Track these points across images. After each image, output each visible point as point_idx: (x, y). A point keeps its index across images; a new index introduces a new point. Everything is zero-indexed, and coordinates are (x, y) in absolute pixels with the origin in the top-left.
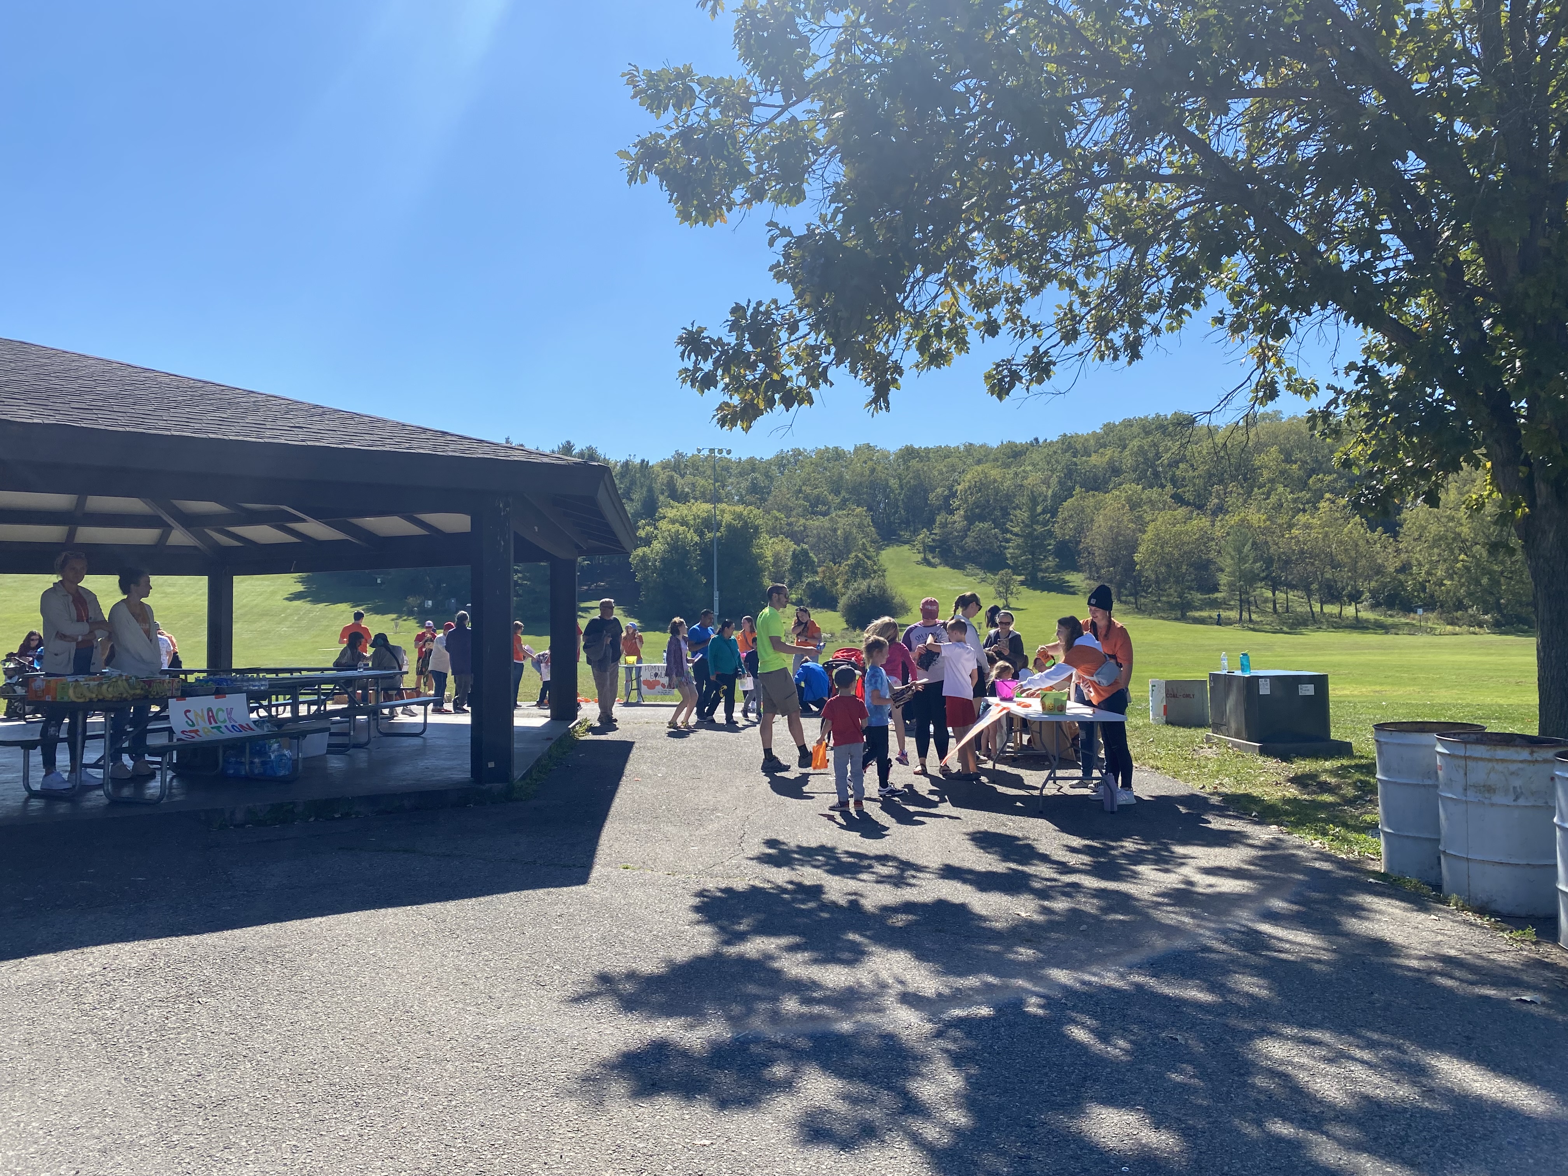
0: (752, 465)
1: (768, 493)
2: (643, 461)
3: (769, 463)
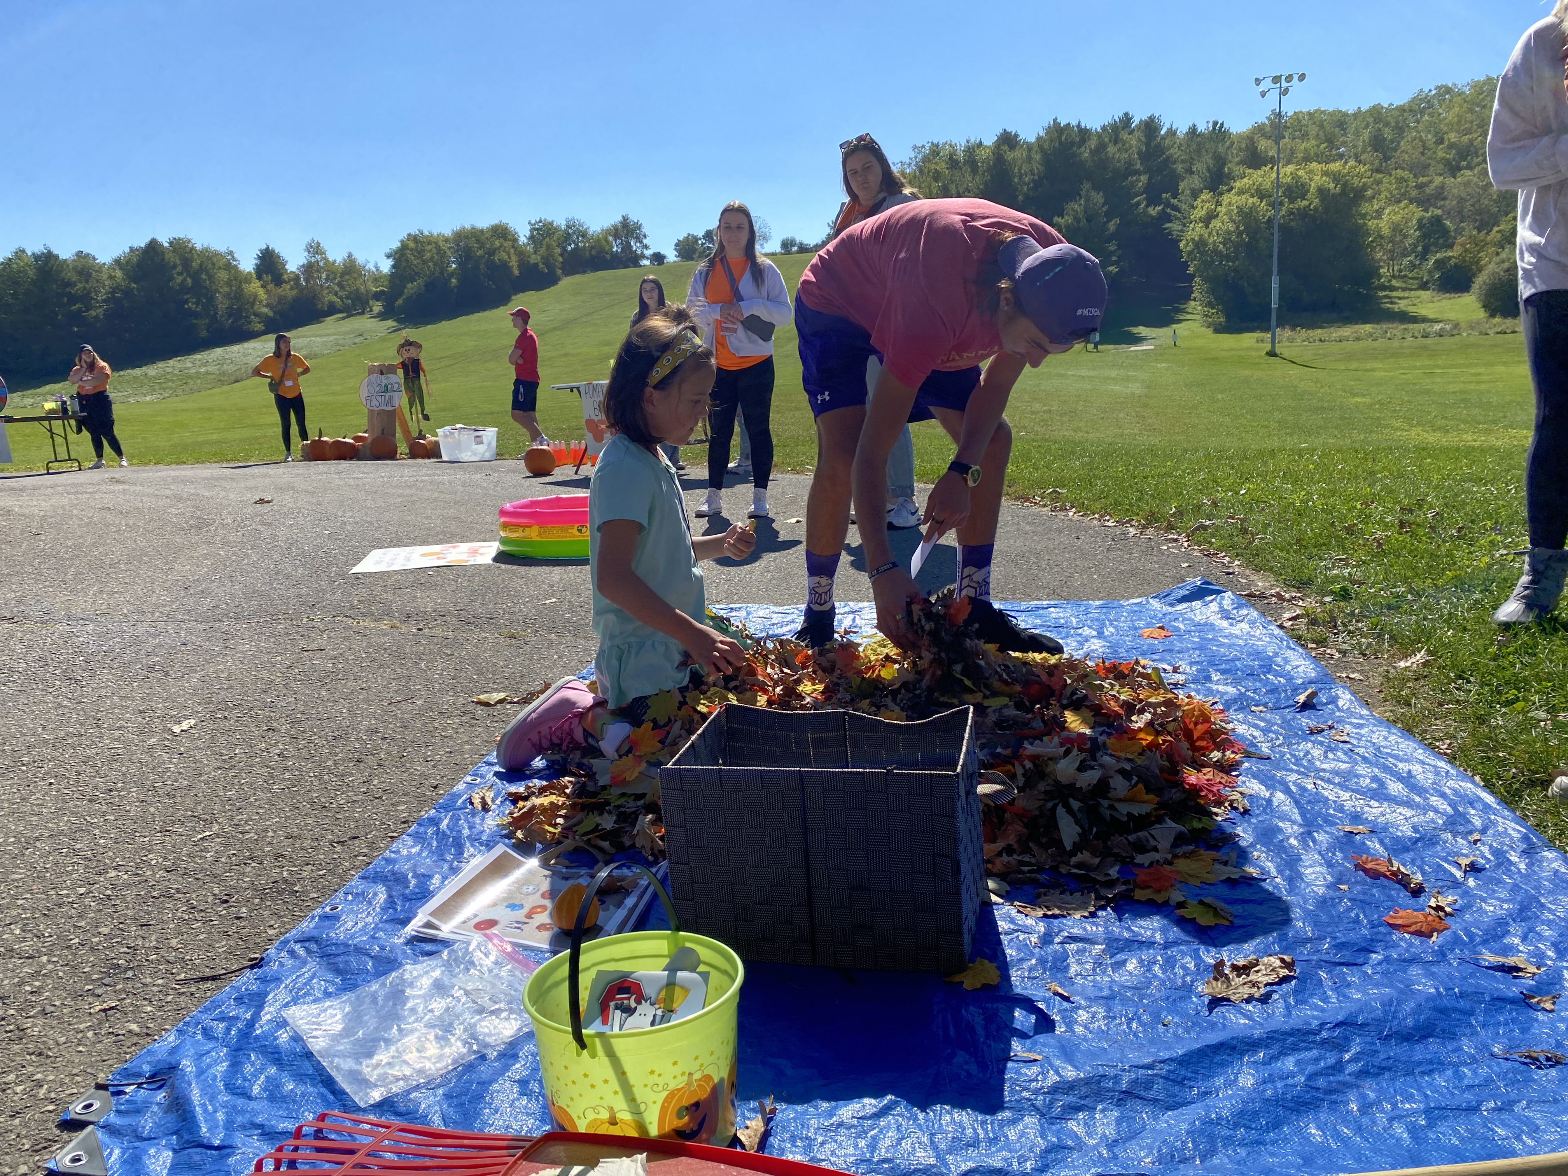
0: (1376, 113)
1: (1395, 150)
2: (1215, 123)
3: (1401, 109)
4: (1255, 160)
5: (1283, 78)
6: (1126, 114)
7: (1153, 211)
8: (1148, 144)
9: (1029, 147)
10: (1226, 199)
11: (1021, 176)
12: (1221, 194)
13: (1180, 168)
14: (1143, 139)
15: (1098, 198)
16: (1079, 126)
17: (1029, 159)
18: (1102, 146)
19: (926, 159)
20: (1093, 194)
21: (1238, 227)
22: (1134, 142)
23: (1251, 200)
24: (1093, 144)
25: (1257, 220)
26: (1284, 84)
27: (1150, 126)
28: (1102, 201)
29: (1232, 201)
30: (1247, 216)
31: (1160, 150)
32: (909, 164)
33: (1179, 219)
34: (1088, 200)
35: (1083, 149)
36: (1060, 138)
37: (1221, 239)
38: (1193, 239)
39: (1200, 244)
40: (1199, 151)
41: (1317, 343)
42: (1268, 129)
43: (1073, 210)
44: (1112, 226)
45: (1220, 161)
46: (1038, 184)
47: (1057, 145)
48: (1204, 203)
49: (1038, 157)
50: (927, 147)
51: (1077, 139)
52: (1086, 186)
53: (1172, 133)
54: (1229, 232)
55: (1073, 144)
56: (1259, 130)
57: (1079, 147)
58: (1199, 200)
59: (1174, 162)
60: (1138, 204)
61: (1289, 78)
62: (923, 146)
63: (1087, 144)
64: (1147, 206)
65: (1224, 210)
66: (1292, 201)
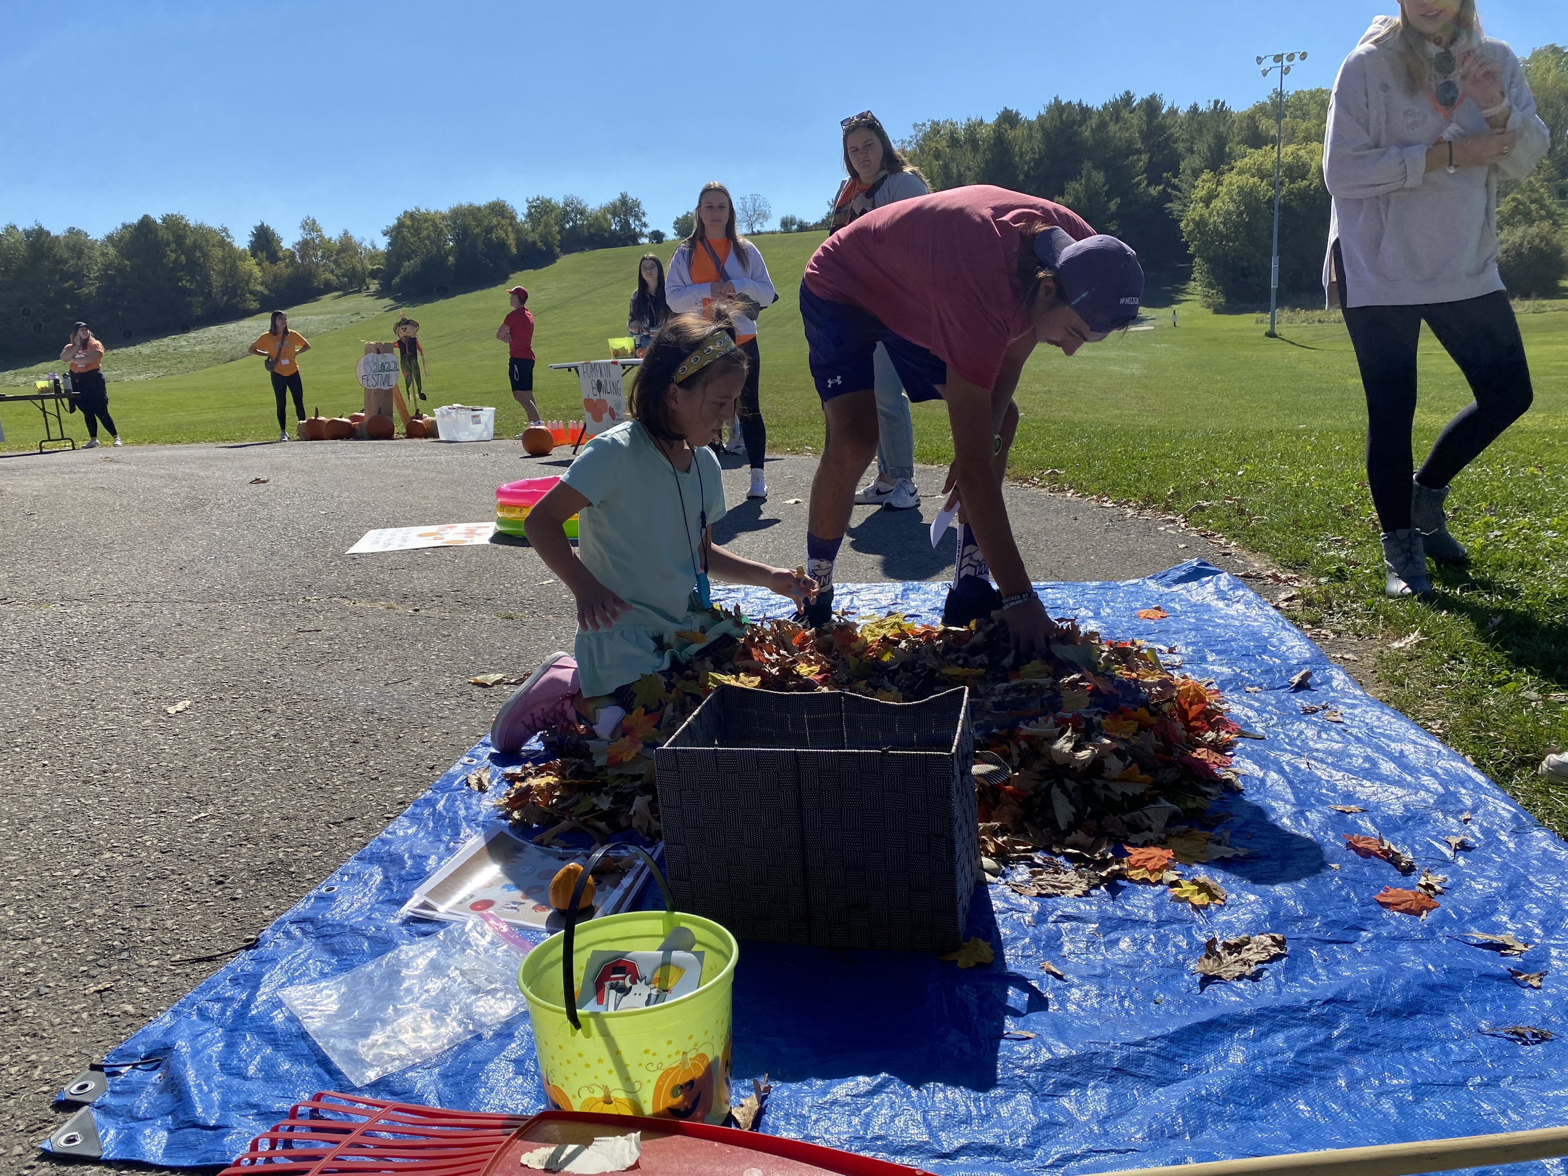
2: (1217, 102)
4: (1256, 140)
5: (1285, 57)
6: (1128, 93)
7: (1154, 191)
8: (1149, 123)
9: (1030, 125)
10: (1227, 178)
11: (1021, 156)
12: (1222, 174)
13: (1181, 147)
14: (1145, 118)
15: (1099, 177)
16: (1080, 104)
17: (1030, 137)
18: (1102, 126)
19: (927, 138)
20: (1094, 173)
21: (1238, 208)
22: (1136, 121)
23: (1251, 180)
24: (1094, 122)
25: (1257, 200)
26: (1286, 63)
27: (1152, 106)
28: (1103, 180)
29: (1233, 180)
30: (1248, 197)
31: (1162, 128)
32: (910, 142)
33: (1180, 199)
34: (1088, 180)
35: (1084, 128)
36: (1061, 116)
37: (1221, 219)
38: (1193, 219)
39: (1201, 224)
40: (1200, 131)
41: (1317, 324)
42: (1269, 108)
43: (1074, 189)
44: (1113, 205)
45: (1221, 141)
46: (1039, 162)
47: (1058, 124)
48: (1204, 184)
49: (1039, 136)
50: (928, 124)
51: (1079, 118)
52: (1087, 164)
53: (1173, 112)
54: (1228, 212)
55: (1074, 122)
56: (1261, 109)
57: (1081, 125)
58: (1200, 180)
59: (1175, 142)
60: (1139, 184)
61: (1291, 57)
62: (924, 125)
63: (1088, 123)
64: (1148, 185)
65: (1225, 190)
66: (1292, 181)
